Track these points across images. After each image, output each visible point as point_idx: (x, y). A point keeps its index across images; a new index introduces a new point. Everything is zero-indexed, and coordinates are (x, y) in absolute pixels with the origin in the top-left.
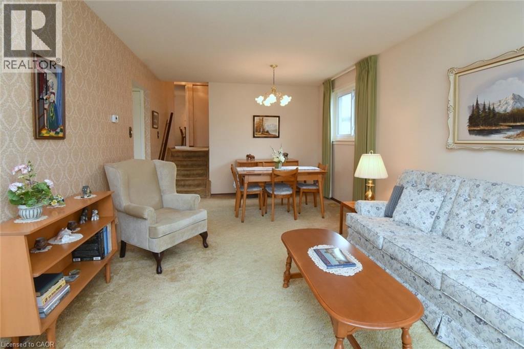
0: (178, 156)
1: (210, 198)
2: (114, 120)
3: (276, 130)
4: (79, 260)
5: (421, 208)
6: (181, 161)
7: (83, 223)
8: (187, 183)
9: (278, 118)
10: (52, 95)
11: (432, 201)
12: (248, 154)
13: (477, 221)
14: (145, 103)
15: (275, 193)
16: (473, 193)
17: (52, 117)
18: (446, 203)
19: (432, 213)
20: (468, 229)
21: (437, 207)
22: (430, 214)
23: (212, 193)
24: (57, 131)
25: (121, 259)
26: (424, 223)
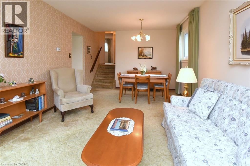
0: (103, 68)
1: (114, 89)
2: (58, 50)
3: (150, 55)
4: (28, 110)
5: (203, 103)
6: (104, 70)
7: (31, 94)
8: (105, 81)
9: (152, 48)
10: (16, 39)
11: (210, 99)
12: (134, 67)
13: (233, 116)
14: (83, 43)
15: (138, 88)
16: (234, 95)
17: (16, 48)
18: (220, 101)
19: (209, 107)
20: (227, 121)
21: (213, 104)
22: (208, 107)
23: (116, 87)
24: (19, 54)
25: (54, 113)
26: (203, 113)
